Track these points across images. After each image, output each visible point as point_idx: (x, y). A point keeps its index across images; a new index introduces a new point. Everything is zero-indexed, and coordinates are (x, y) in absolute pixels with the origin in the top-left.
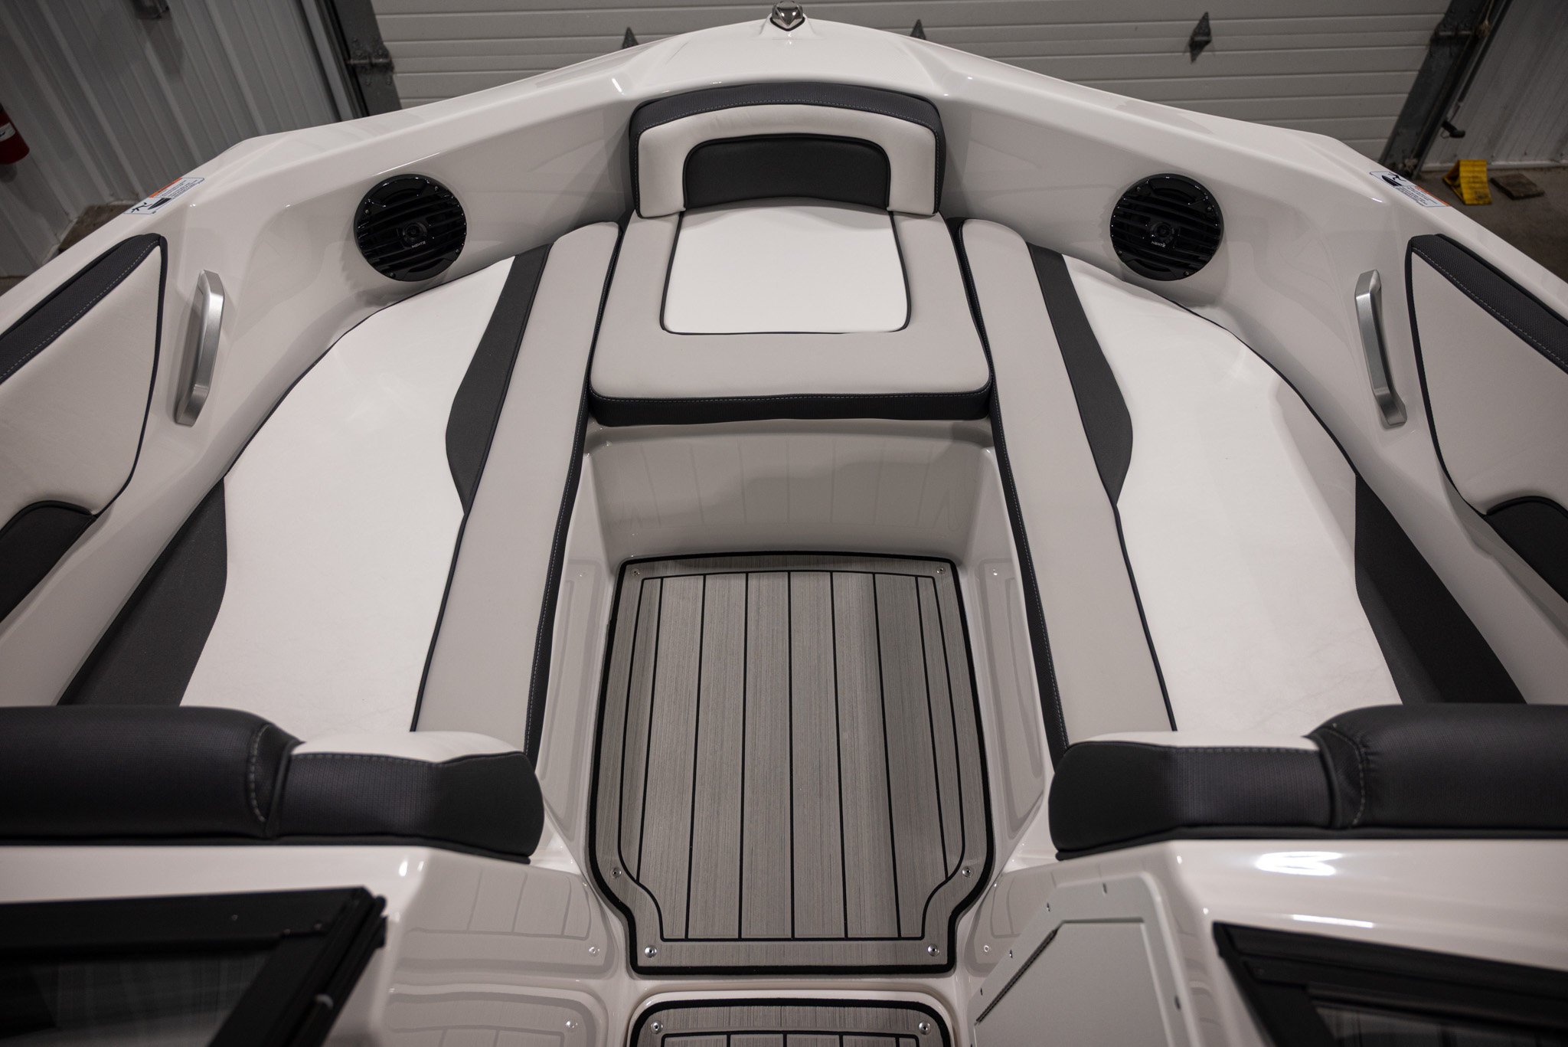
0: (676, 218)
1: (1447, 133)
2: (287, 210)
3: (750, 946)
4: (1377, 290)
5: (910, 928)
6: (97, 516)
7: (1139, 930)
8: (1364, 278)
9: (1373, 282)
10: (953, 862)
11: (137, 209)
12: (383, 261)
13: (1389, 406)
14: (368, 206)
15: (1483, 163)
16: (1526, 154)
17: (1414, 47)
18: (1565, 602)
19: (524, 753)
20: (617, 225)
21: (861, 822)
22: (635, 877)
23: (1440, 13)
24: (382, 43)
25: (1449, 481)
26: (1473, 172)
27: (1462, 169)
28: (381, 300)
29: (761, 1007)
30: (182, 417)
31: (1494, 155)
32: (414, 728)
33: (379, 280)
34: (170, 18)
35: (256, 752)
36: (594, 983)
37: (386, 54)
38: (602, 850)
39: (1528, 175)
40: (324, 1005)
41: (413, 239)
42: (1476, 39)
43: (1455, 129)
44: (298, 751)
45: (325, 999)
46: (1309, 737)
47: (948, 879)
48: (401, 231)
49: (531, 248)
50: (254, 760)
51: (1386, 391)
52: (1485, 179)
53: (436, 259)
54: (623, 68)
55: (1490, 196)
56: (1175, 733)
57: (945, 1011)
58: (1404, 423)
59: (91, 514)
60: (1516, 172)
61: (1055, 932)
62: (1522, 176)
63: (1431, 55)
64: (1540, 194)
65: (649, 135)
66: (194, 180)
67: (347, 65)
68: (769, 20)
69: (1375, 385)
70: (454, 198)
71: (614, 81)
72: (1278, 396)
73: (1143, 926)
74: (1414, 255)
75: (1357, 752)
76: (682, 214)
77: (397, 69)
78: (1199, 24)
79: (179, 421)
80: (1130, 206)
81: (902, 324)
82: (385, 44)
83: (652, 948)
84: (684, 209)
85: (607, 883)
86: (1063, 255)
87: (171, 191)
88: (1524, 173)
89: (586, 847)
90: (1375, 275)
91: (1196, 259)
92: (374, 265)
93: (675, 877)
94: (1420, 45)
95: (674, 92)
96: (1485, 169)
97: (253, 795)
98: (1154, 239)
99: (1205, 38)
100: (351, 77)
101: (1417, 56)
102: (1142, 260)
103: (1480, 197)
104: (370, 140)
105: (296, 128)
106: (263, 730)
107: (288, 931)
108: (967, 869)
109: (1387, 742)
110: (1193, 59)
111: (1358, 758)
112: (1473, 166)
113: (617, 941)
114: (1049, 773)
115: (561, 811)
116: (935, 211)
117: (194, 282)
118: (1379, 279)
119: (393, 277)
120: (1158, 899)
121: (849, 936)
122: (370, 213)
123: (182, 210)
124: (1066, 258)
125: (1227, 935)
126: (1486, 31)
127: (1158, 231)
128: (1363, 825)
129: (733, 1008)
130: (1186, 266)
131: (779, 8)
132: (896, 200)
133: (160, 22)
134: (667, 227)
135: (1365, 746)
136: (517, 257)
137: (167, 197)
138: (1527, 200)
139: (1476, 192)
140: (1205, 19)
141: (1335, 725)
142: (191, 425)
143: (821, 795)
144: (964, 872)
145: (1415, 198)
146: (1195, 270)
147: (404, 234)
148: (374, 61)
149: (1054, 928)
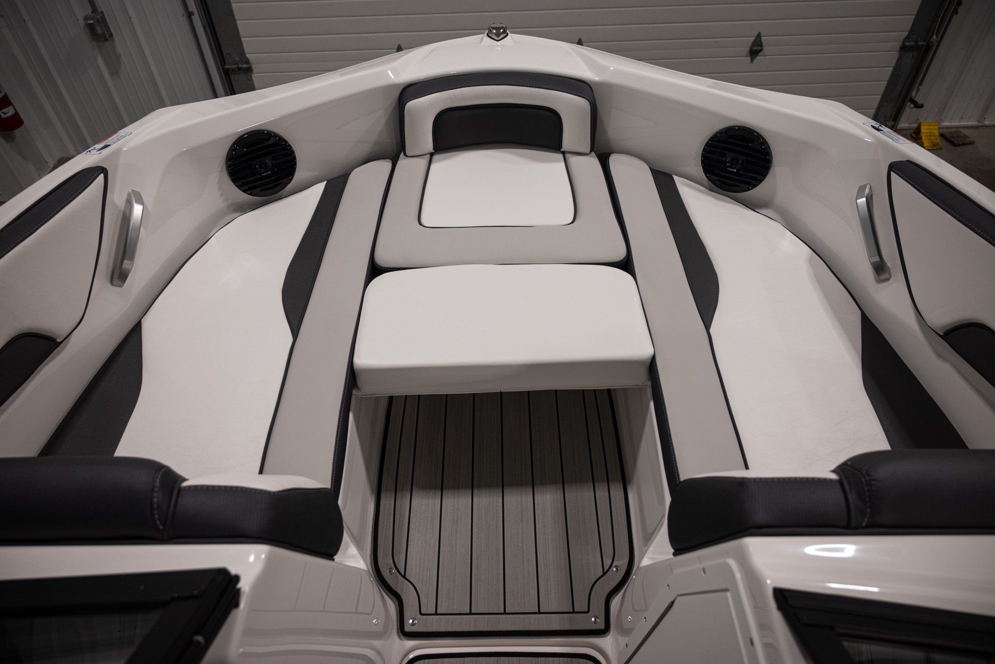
0: (428, 157)
1: (912, 106)
2: (184, 152)
3: (477, 618)
4: (870, 196)
5: (580, 606)
6: (61, 343)
7: (726, 597)
8: (861, 189)
9: (867, 191)
10: (607, 562)
11: (90, 151)
12: (244, 184)
13: (880, 269)
14: (235, 149)
15: (935, 124)
16: (962, 118)
17: (889, 53)
18: (993, 388)
19: (331, 489)
20: (391, 161)
21: (548, 538)
22: (403, 574)
23: (905, 31)
24: (245, 55)
25: (918, 314)
26: (929, 129)
27: (922, 128)
28: (243, 209)
29: (485, 658)
30: (116, 281)
31: (942, 119)
32: (261, 472)
33: (242, 196)
34: (113, 41)
35: (158, 484)
36: (377, 643)
37: (247, 62)
38: (381, 556)
39: (963, 131)
40: (198, 642)
41: (262, 170)
42: (928, 47)
43: (917, 103)
44: (185, 484)
45: (200, 638)
46: (834, 471)
47: (604, 574)
48: (255, 166)
49: (337, 176)
50: (157, 489)
51: (877, 259)
52: (937, 134)
53: (277, 183)
54: (395, 64)
55: (940, 144)
56: (747, 471)
57: (604, 660)
58: (890, 279)
59: (56, 341)
60: (957, 130)
61: (673, 603)
62: (960, 132)
63: (900, 57)
64: (972, 143)
65: (411, 105)
66: (126, 133)
67: (223, 69)
68: (486, 35)
69: (870, 256)
70: (289, 144)
71: (389, 72)
72: (811, 262)
73: (728, 594)
74: (892, 173)
75: (863, 480)
76: (432, 155)
77: (254, 71)
78: (755, 39)
79: (114, 284)
80: (713, 146)
81: (571, 221)
82: (247, 55)
83: (414, 619)
84: (434, 151)
85: (385, 577)
86: (673, 176)
87: (111, 140)
88: (961, 130)
89: (371, 554)
90: (868, 186)
91: (755, 179)
92: (238, 187)
93: (429, 573)
94: (894, 51)
95: (427, 78)
96: (937, 128)
97: (156, 512)
98: (729, 167)
99: (759, 48)
100: (225, 76)
101: (892, 58)
102: (722, 180)
103: (934, 145)
104: (235, 109)
105: (189, 102)
106: (163, 470)
107: (176, 595)
108: (617, 567)
109: (883, 472)
110: (752, 61)
111: (864, 483)
112: (930, 125)
113: (391, 614)
114: (668, 499)
115: (355, 532)
116: (591, 151)
117: (125, 197)
118: (871, 189)
119: (250, 194)
120: (738, 575)
121: (541, 611)
122: (236, 154)
123: (118, 152)
124: (674, 177)
125: (782, 596)
126: (935, 43)
127: (731, 162)
128: (869, 526)
129: (466, 659)
130: (749, 183)
131: (492, 27)
132: (566, 145)
133: (107, 43)
134: (423, 162)
135: (869, 475)
136: (328, 182)
137: (108, 144)
138: (964, 147)
139: (932, 142)
140: (759, 36)
141: (849, 463)
142: (121, 286)
143: (522, 520)
144: (614, 569)
145: (892, 138)
146: (755, 186)
147: (257, 167)
148: (240, 66)
149: (672, 600)
